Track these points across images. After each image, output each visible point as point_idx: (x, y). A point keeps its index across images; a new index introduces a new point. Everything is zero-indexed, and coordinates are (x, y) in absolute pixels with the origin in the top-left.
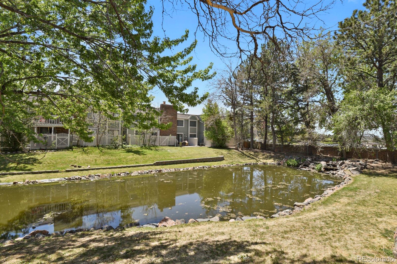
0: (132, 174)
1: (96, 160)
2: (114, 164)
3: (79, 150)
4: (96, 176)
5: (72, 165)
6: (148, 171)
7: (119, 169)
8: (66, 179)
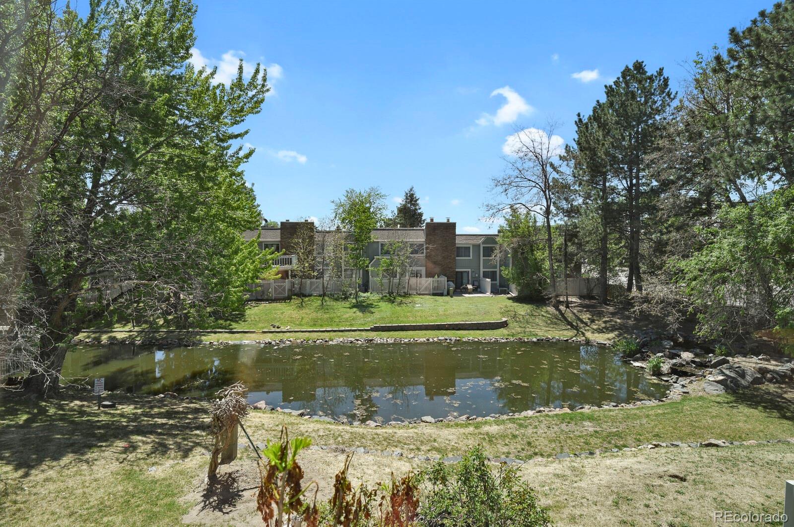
2: (320, 326)
4: (288, 341)
5: (272, 325)
6: (353, 340)
7: (321, 334)
8: (256, 344)
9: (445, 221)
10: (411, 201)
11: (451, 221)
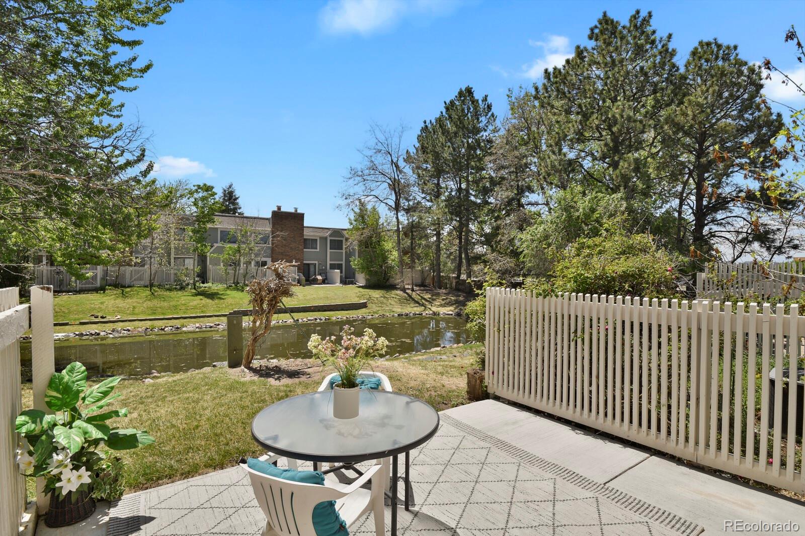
0: (184, 329)
1: (134, 307)
2: (163, 314)
3: (115, 292)
4: (124, 330)
5: (92, 315)
6: (212, 325)
7: (166, 321)
8: (77, 335)
9: (293, 211)
10: (230, 199)
11: (299, 211)
